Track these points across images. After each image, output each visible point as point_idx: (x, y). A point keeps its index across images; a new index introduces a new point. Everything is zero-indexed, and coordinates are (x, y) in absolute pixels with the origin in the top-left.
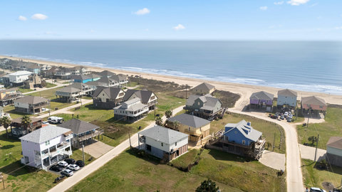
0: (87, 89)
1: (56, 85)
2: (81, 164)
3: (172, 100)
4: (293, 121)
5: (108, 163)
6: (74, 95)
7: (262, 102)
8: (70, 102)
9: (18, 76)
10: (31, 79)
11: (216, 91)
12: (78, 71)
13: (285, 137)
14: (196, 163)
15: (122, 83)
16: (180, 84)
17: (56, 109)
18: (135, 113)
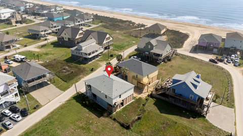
0: (55, 27)
1: (34, 22)
2: (24, 114)
3: (128, 39)
4: (239, 65)
5: (52, 113)
6: (43, 33)
7: (210, 44)
8: (39, 39)
9: (3, 13)
10: (13, 16)
11: (168, 30)
12: (53, 10)
13: (232, 86)
14: (139, 118)
15: (87, 21)
16: (137, 23)
17: (26, 46)
18: (90, 54)
